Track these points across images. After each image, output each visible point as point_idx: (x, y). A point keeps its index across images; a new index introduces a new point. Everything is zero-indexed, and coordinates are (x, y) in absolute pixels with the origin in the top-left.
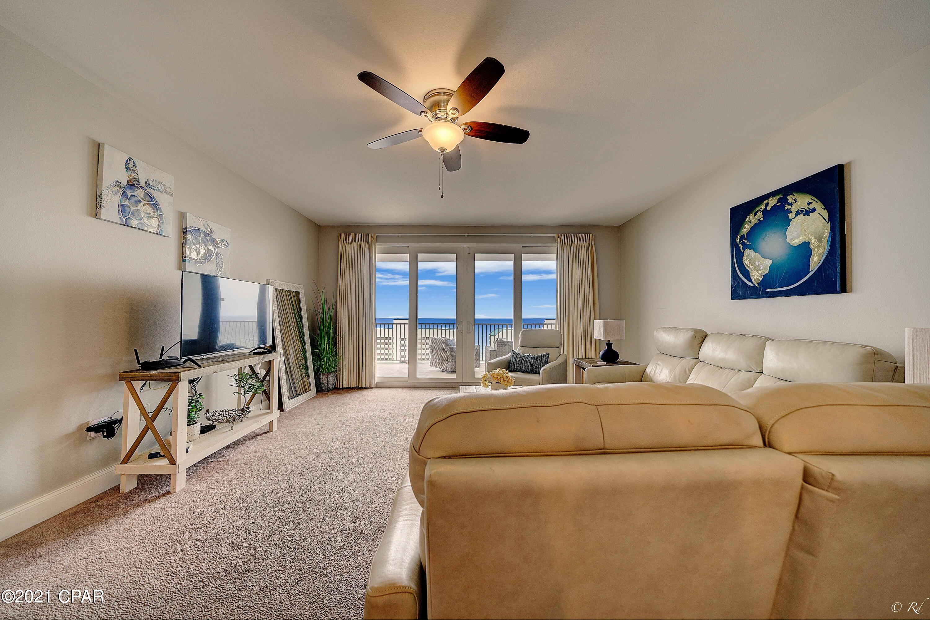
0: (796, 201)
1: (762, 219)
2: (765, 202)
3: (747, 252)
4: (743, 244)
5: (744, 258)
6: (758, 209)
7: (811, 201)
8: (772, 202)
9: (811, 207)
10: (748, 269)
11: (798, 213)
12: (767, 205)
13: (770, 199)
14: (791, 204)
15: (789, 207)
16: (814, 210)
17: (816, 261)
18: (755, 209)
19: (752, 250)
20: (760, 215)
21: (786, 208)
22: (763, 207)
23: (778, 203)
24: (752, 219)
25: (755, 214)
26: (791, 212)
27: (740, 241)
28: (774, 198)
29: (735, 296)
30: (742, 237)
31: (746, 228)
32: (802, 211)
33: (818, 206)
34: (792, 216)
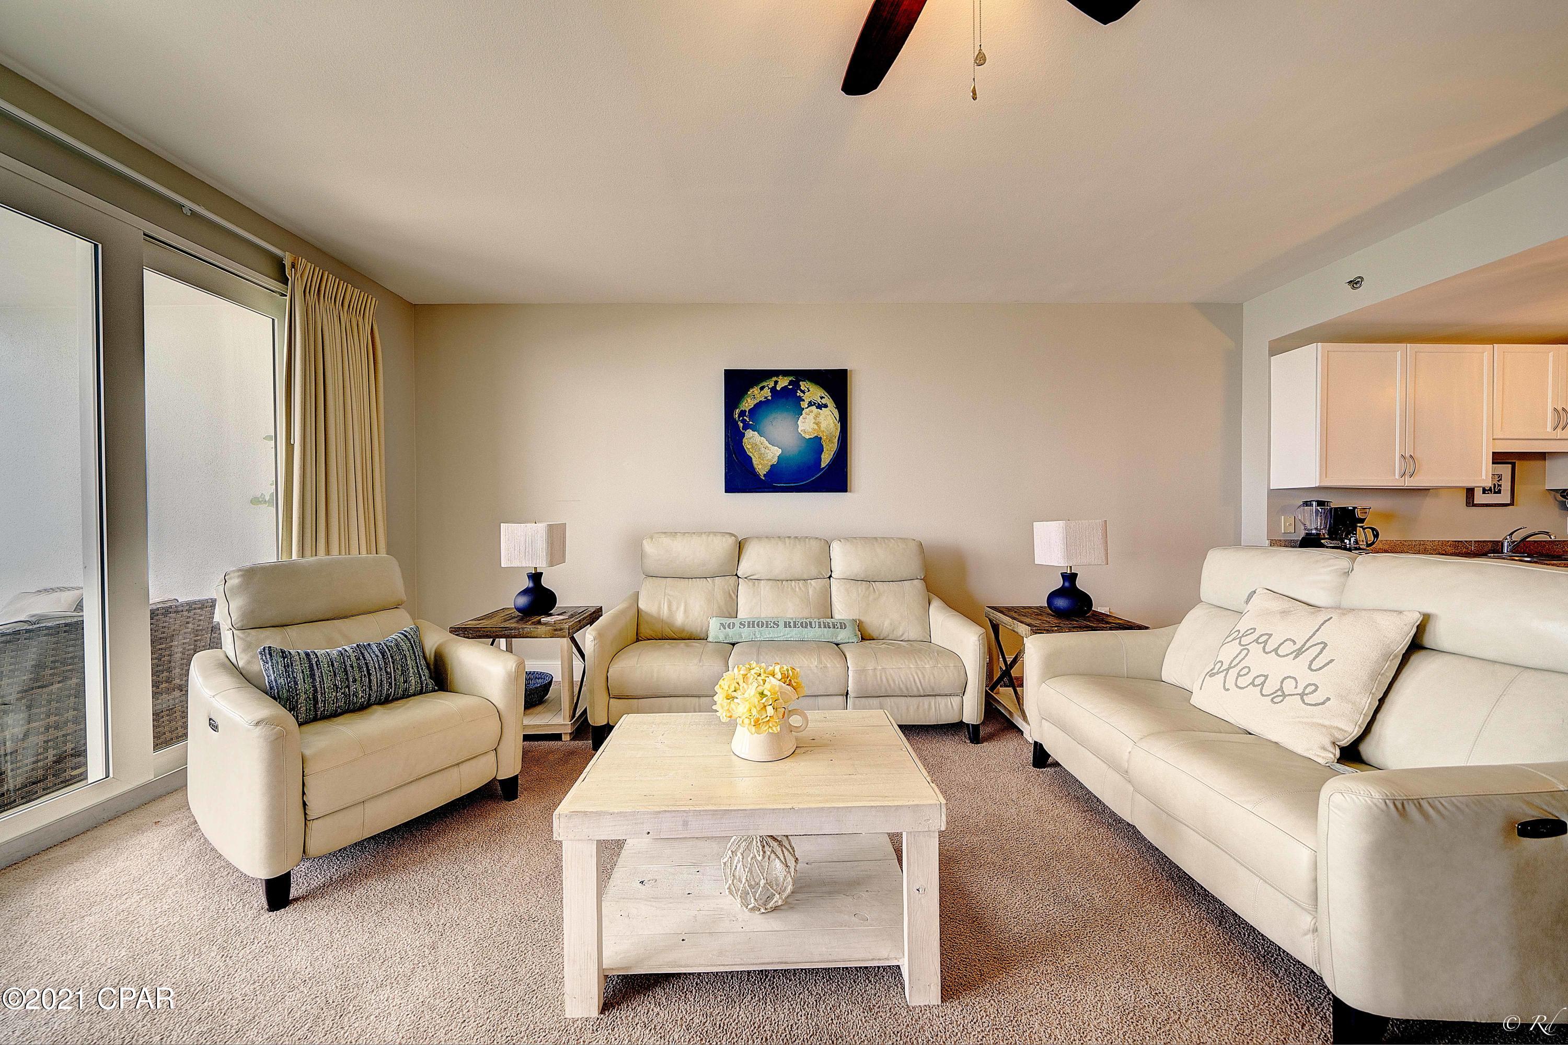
0: (809, 391)
1: (770, 398)
2: (774, 379)
3: (749, 433)
4: (744, 421)
5: (745, 440)
6: (765, 384)
7: (823, 396)
8: (783, 382)
9: (824, 401)
10: (751, 455)
11: (810, 404)
12: (776, 383)
13: (780, 377)
14: (803, 392)
15: (802, 395)
16: (826, 406)
17: (826, 458)
18: (762, 382)
19: (756, 433)
20: (767, 393)
21: (798, 394)
22: (772, 384)
23: (790, 384)
24: (756, 395)
25: (762, 388)
26: (804, 400)
27: (739, 418)
28: (785, 378)
29: (731, 487)
30: (742, 413)
31: (748, 404)
32: (815, 403)
33: (828, 400)
34: (804, 405)
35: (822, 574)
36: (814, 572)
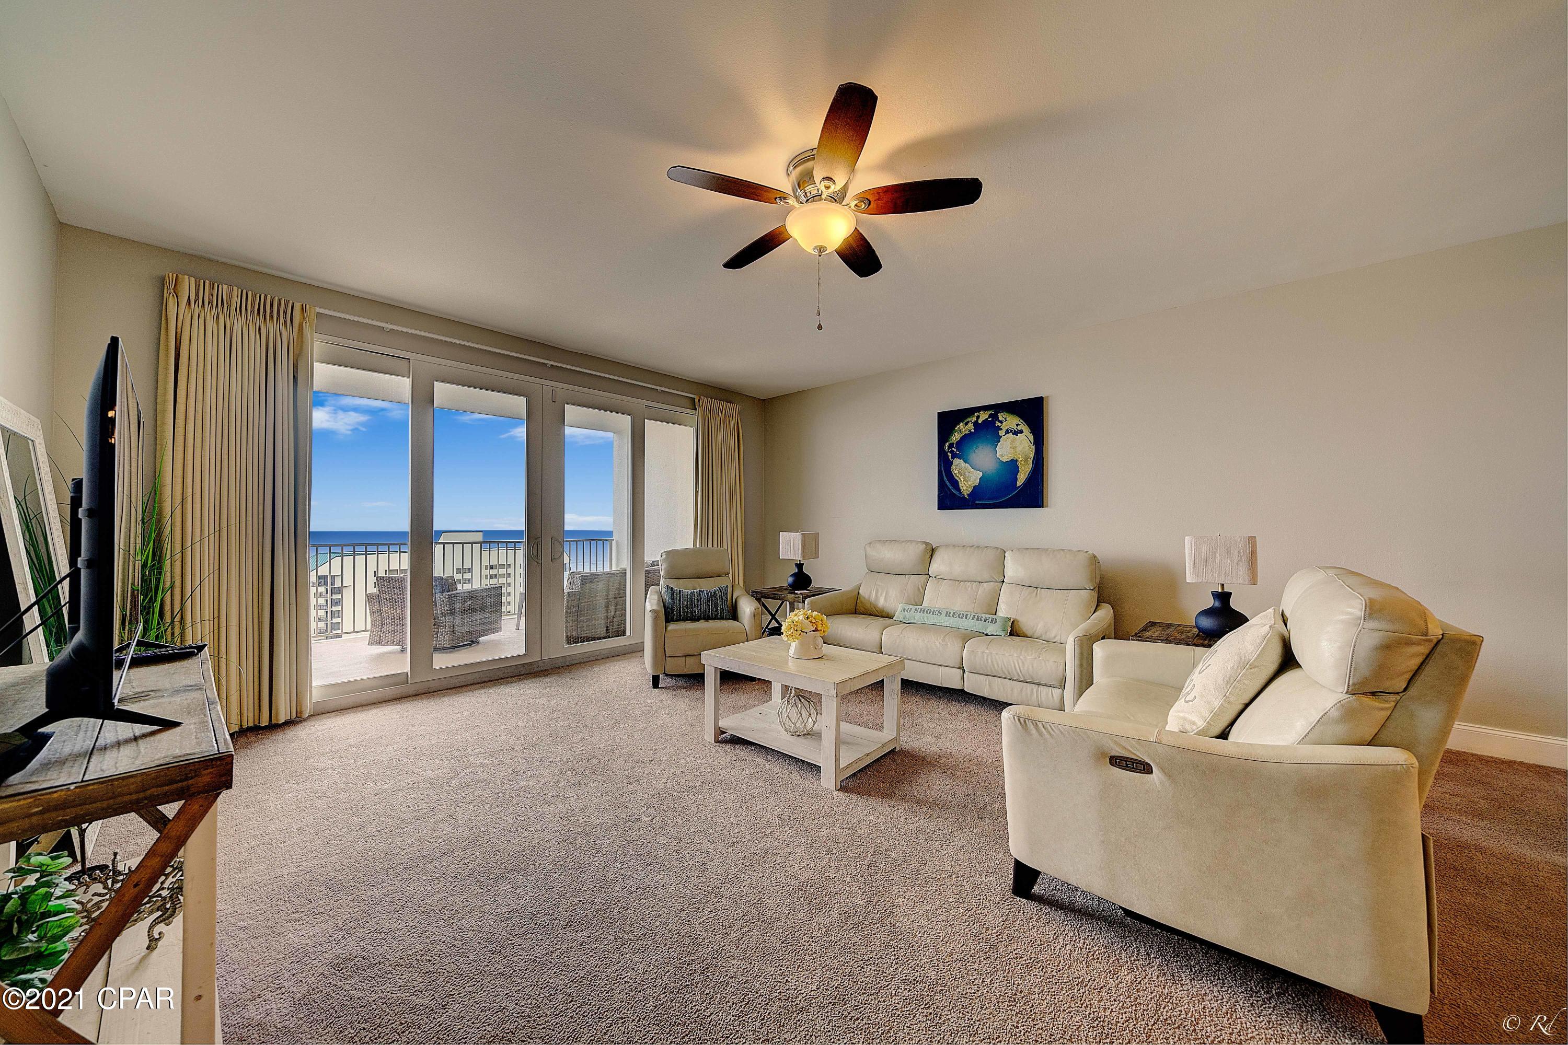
0: (1006, 420)
1: (973, 431)
2: (977, 414)
3: (956, 461)
4: (952, 452)
5: (953, 467)
6: (969, 419)
7: (1019, 423)
8: (984, 416)
9: (1019, 428)
10: (957, 479)
11: (1007, 432)
12: (978, 417)
13: (981, 412)
14: (1001, 422)
15: (1000, 424)
16: (1021, 432)
17: (1022, 478)
18: (966, 419)
19: (961, 460)
20: (971, 427)
21: (997, 425)
22: (974, 419)
23: (989, 418)
24: (963, 429)
25: (966, 424)
26: (1002, 429)
27: (948, 449)
28: (986, 412)
29: (942, 506)
30: (951, 446)
31: (956, 437)
32: (1011, 431)
33: (1024, 427)
34: (1001, 433)
35: (994, 578)
36: (986, 576)
